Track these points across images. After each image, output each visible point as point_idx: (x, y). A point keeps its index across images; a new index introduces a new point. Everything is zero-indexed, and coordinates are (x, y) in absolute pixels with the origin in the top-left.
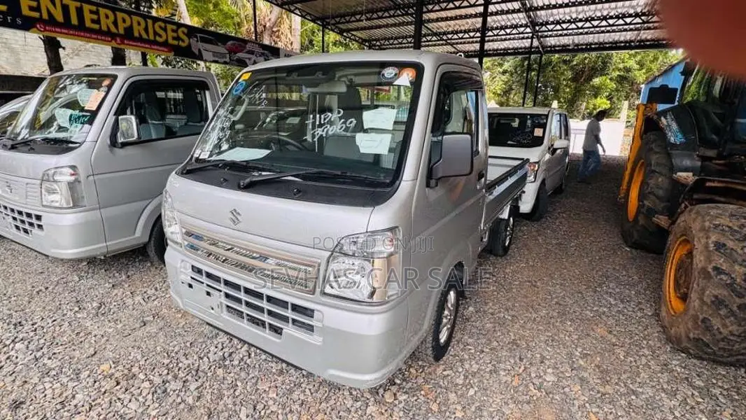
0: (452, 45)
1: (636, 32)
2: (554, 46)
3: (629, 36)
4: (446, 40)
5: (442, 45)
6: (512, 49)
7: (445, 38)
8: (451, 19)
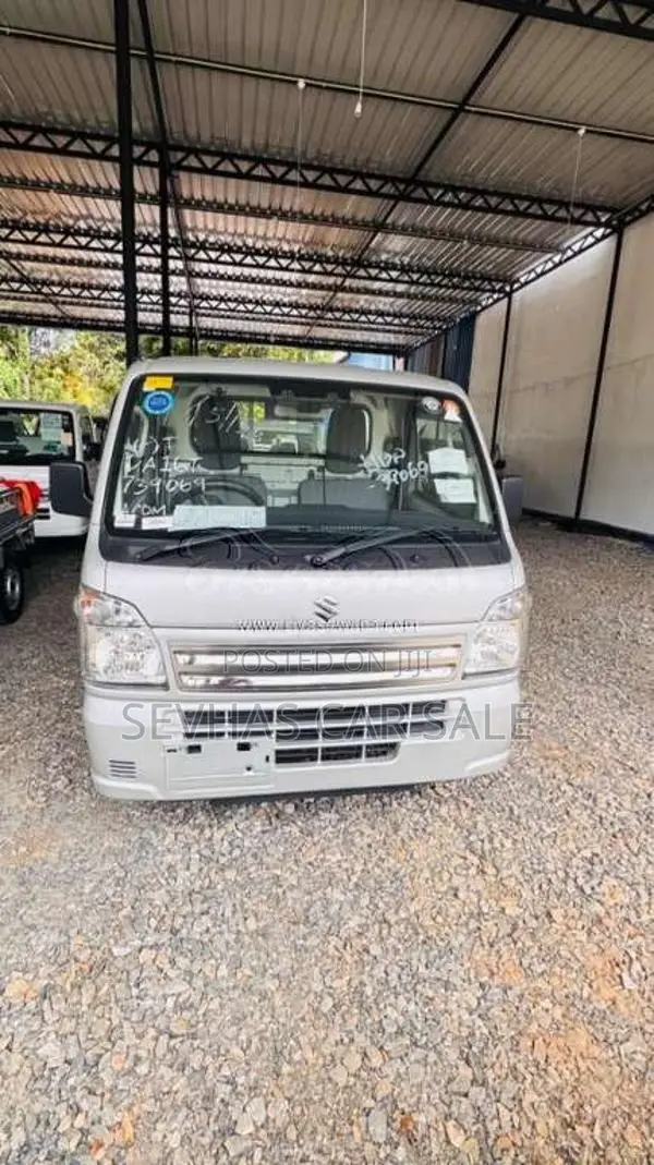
0: (56, 303)
1: (308, 327)
2: (211, 330)
3: (297, 330)
4: (46, 295)
5: (36, 300)
6: (152, 325)
7: (45, 290)
8: (63, 262)
